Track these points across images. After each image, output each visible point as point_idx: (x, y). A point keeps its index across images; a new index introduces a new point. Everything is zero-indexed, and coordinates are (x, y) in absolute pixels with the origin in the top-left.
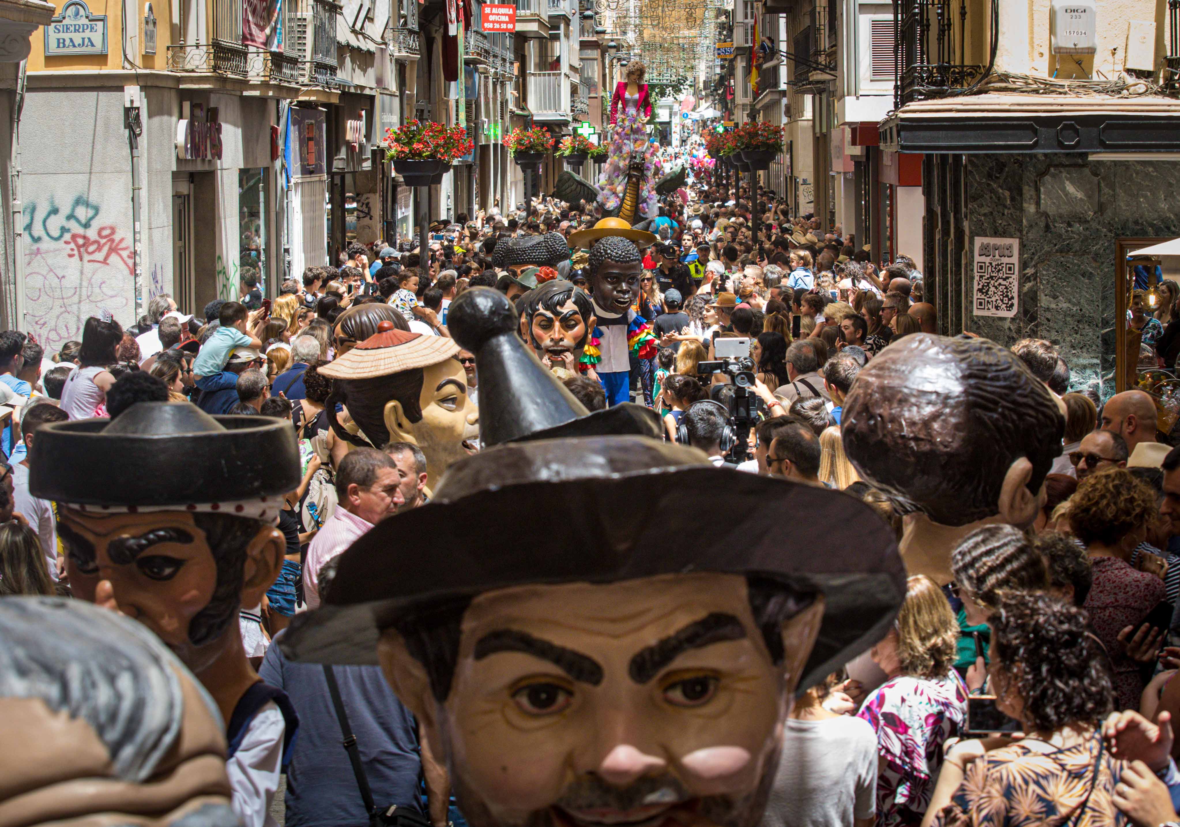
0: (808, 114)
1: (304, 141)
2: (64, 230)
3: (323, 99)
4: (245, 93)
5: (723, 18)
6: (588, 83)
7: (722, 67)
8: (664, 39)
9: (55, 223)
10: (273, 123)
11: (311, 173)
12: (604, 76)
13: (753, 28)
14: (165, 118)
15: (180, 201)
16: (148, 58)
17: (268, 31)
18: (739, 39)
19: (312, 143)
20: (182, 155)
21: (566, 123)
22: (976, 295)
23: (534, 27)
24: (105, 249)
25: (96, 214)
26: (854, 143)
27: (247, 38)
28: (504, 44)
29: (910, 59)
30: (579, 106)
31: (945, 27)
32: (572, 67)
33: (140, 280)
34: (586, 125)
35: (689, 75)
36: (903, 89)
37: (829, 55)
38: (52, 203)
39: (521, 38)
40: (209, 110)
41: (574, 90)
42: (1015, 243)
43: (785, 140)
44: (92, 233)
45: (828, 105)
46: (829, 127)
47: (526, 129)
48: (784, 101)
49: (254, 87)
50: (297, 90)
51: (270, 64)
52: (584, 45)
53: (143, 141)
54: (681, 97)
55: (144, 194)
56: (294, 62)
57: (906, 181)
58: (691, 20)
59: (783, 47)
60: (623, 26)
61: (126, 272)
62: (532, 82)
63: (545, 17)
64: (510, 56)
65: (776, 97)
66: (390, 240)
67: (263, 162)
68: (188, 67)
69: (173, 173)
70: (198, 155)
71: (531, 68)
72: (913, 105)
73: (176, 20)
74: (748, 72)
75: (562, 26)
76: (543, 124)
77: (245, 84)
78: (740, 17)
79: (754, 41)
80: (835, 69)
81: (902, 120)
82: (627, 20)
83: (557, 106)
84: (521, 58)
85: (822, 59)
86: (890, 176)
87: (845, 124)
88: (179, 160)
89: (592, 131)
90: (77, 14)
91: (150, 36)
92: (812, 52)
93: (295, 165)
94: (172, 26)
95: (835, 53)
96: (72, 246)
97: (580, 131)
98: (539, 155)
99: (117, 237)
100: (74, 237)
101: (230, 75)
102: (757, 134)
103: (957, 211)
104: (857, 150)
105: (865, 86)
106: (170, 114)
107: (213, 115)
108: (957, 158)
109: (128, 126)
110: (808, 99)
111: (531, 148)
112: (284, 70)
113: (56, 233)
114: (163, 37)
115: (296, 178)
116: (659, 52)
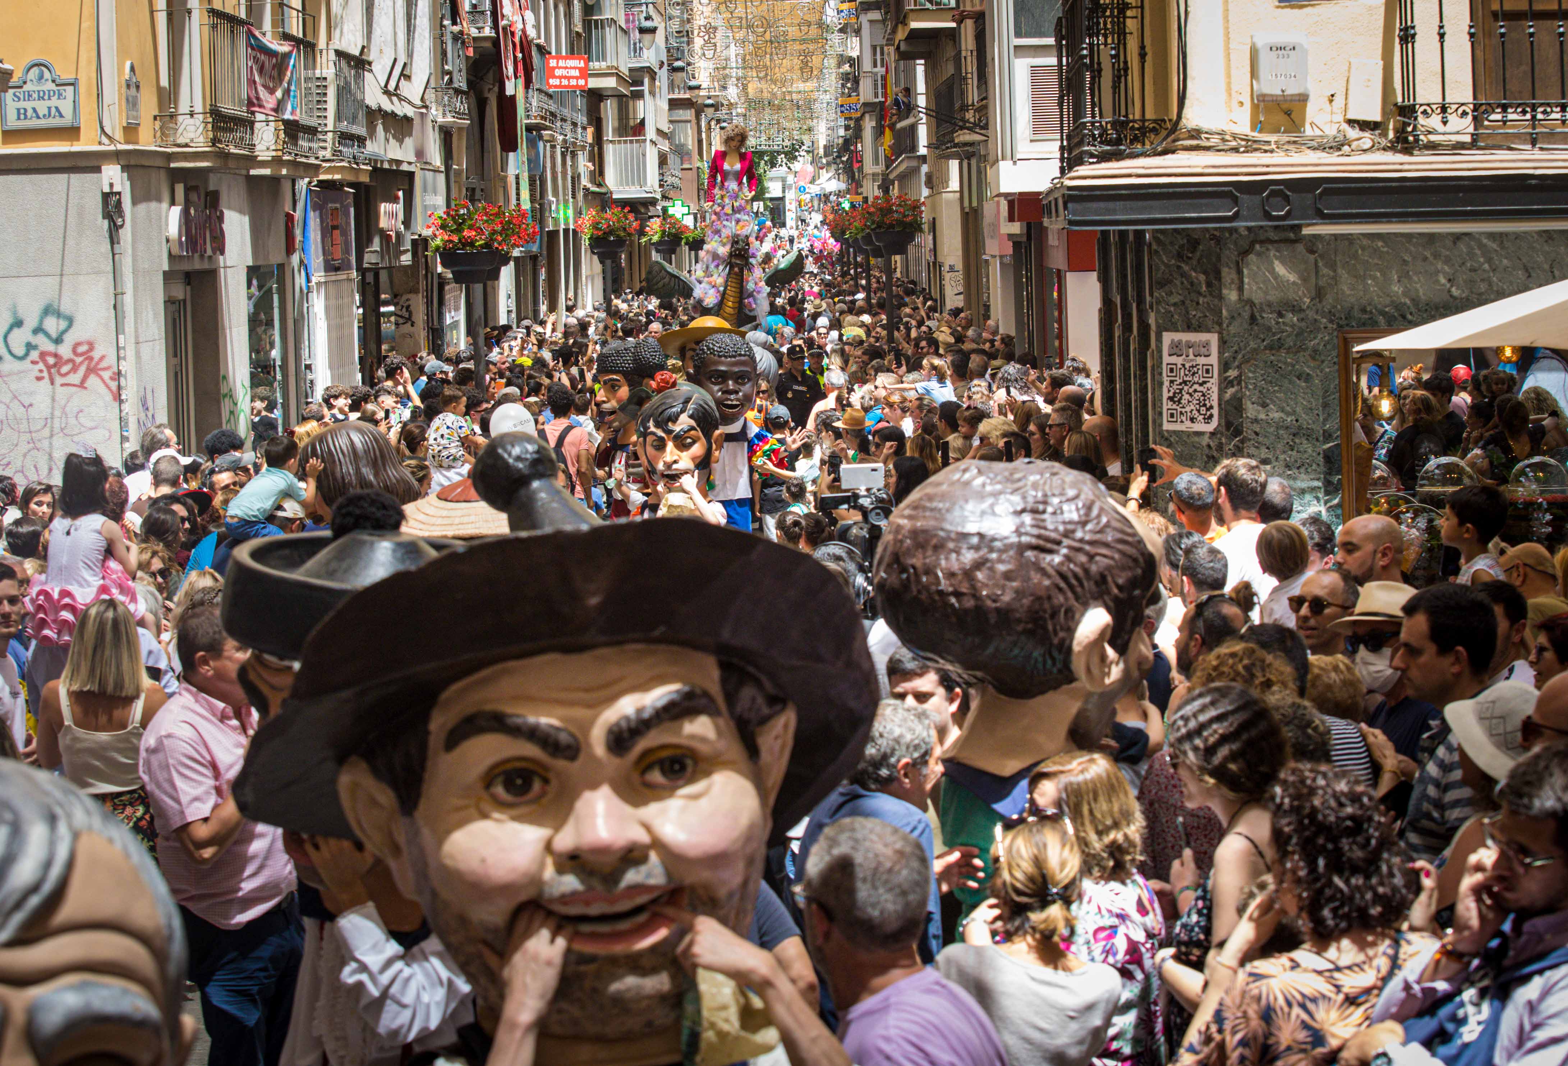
0: (954, 184)
1: (327, 231)
2: (30, 347)
3: (350, 178)
4: (253, 172)
5: (846, 68)
6: (680, 151)
7: (847, 128)
8: (774, 94)
9: (19, 339)
10: (288, 209)
11: (337, 269)
12: (700, 142)
13: (884, 78)
14: (154, 205)
15: (174, 308)
16: (131, 130)
17: (279, 94)
18: (866, 92)
19: (337, 233)
20: (176, 251)
21: (653, 202)
22: (1166, 405)
23: (610, 83)
24: (82, 370)
25: (70, 326)
26: (1011, 219)
27: (253, 103)
28: (574, 105)
29: (1078, 112)
30: (670, 180)
31: (1121, 73)
32: (659, 132)
33: (126, 407)
34: (678, 203)
35: (806, 139)
36: (1070, 150)
37: (978, 110)
38: (15, 313)
39: (595, 97)
40: (207, 194)
41: (663, 160)
42: (1213, 339)
43: (926, 217)
44: (65, 350)
45: (979, 172)
46: (980, 199)
47: (603, 209)
48: (925, 168)
49: (263, 164)
50: (318, 167)
51: (282, 135)
52: (674, 104)
53: (126, 234)
54: (796, 166)
55: (128, 300)
56: (312, 131)
57: (1078, 265)
58: (806, 70)
59: (922, 101)
60: (722, 79)
61: (109, 397)
62: (610, 152)
63: (624, 70)
64: (582, 119)
65: (914, 163)
66: (437, 350)
67: (276, 257)
68: (181, 140)
69: (165, 273)
70: (194, 251)
71: (609, 133)
72: (1082, 170)
73: (164, 82)
74: (879, 132)
75: (646, 81)
76: (624, 203)
77: (252, 160)
78: (867, 65)
79: (885, 95)
80: (986, 127)
81: (1070, 188)
82: (727, 71)
83: (641, 180)
84: (597, 122)
85: (970, 116)
86: (1057, 258)
87: (999, 195)
88: (170, 256)
89: (686, 210)
90: (41, 77)
91: (132, 103)
92: (957, 106)
93: (316, 260)
94: (160, 89)
95: (985, 107)
96: (41, 366)
97: (671, 211)
98: (620, 242)
99: (96, 355)
100: (43, 355)
101: (233, 150)
102: (890, 211)
103: (1140, 301)
104: (1016, 228)
105: (1024, 148)
106: (159, 200)
107: (212, 201)
108: (1139, 234)
109: (107, 215)
110: (954, 165)
111: (611, 232)
112: (300, 142)
113: (20, 351)
114: (148, 104)
115: (318, 276)
116: (767, 110)
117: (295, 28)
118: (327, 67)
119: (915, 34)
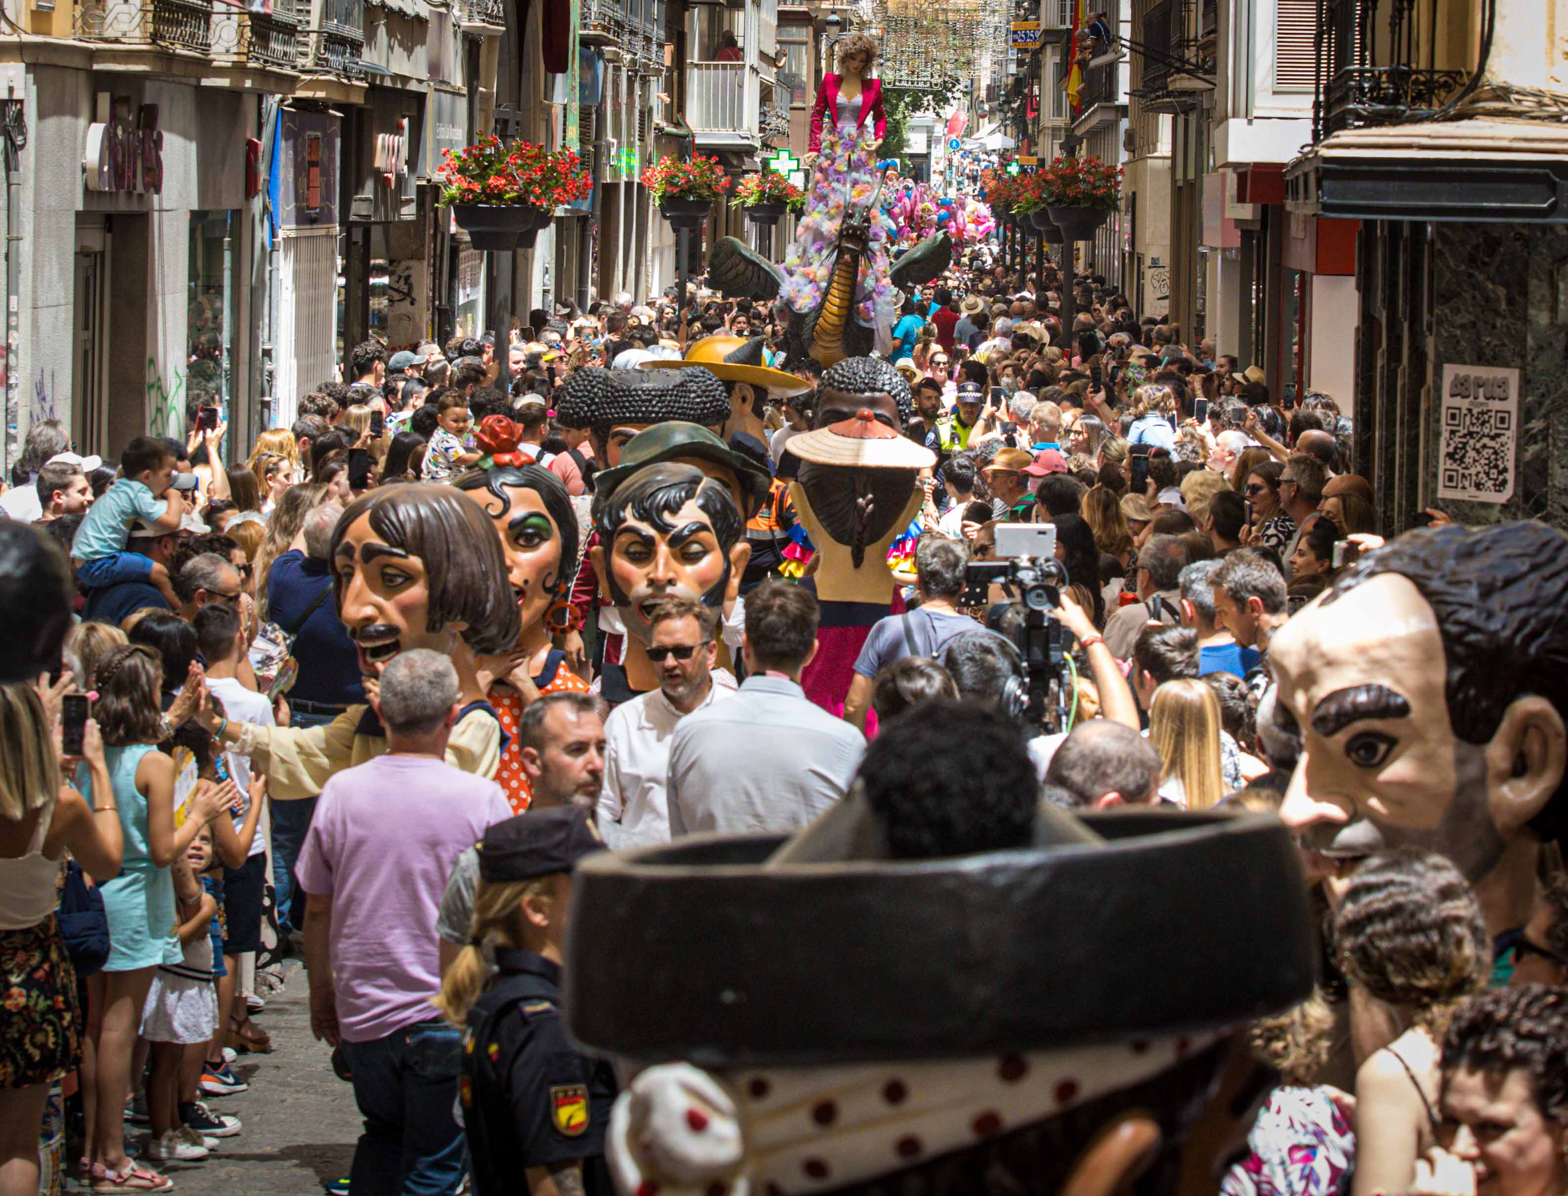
0: (1164, 147)
1: (302, 168)
3: (338, 97)
4: (205, 82)
6: (789, 82)
7: (1020, 63)
8: (923, 13)
10: (251, 135)
11: (313, 221)
14: (67, 120)
15: (88, 262)
16: (41, 16)
18: (1049, 15)
19: (315, 171)
20: (93, 184)
21: (750, 151)
22: (1444, 464)
26: (1241, 198)
28: (648, 12)
29: (1342, 56)
30: (774, 122)
32: (763, 56)
33: (15, 395)
34: (784, 155)
35: (963, 76)
36: (1328, 107)
37: (1203, 47)
40: (141, 108)
41: (766, 95)
42: (1512, 376)
43: (1123, 191)
45: (1199, 133)
46: (1199, 170)
47: (681, 158)
48: (1125, 124)
49: (220, 72)
50: (294, 80)
51: (248, 34)
52: (785, 19)
53: (27, 158)
54: (948, 112)
55: (26, 247)
56: (289, 31)
57: (1329, 266)
59: (1125, 31)
62: (695, 80)
64: (658, 33)
65: (1110, 116)
66: (443, 337)
67: (231, 200)
68: (109, 33)
69: (78, 213)
70: (120, 185)
71: (694, 55)
72: (1345, 136)
74: (1063, 72)
76: (710, 151)
77: (204, 66)
79: (1075, 21)
80: (1212, 71)
81: (1326, 160)
83: (735, 121)
84: (678, 37)
85: (1190, 54)
86: (1302, 256)
87: (1227, 165)
88: (88, 192)
89: (793, 165)
92: (1174, 40)
93: (286, 207)
95: (1213, 44)
97: (774, 165)
98: (702, 204)
101: (180, 51)
102: (1075, 180)
103: (1415, 318)
104: (1247, 212)
105: (1264, 102)
106: (76, 114)
107: (148, 119)
108: (1418, 228)
110: (1165, 121)
111: (691, 189)
112: (272, 45)
115: (287, 230)
116: (912, 33)
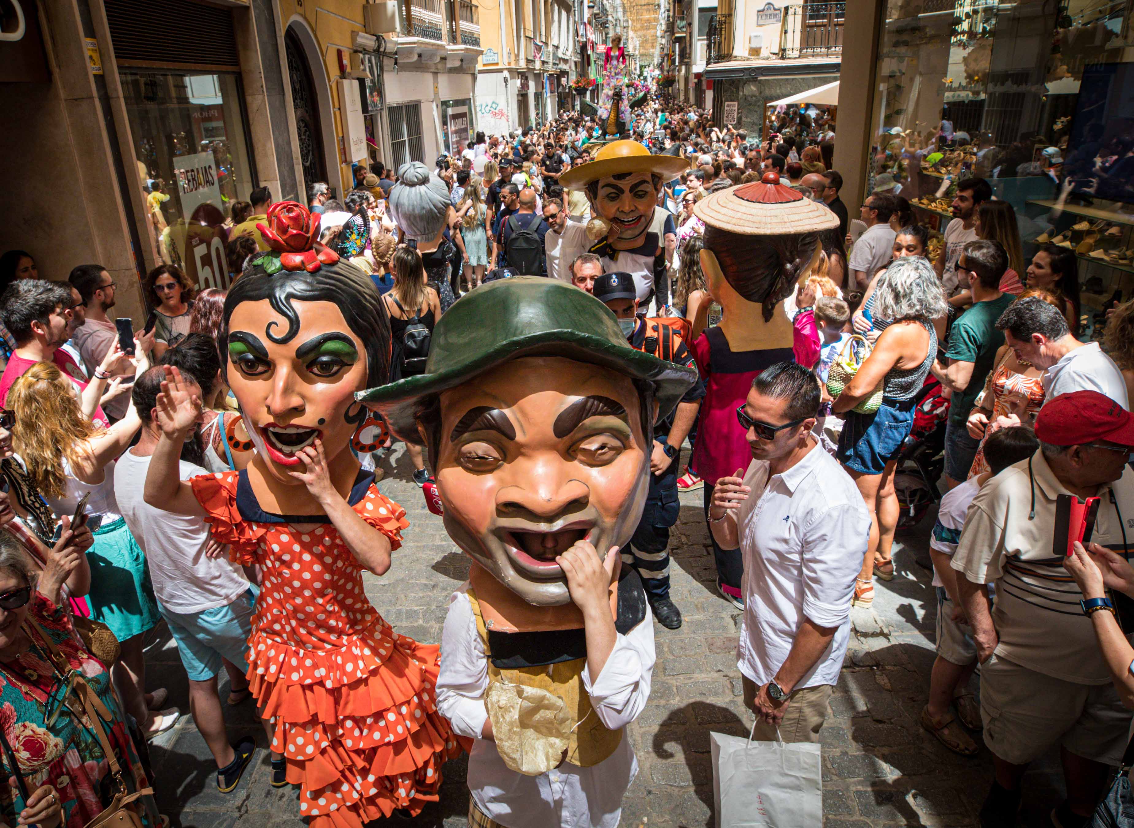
0: (683, 71)
1: (551, 84)
3: (555, 73)
4: (535, 72)
5: (661, 46)
9: (488, 109)
10: (542, 80)
11: (553, 93)
13: (670, 48)
14: (514, 79)
15: (519, 101)
16: (509, 63)
18: (666, 51)
19: (553, 85)
20: (519, 89)
22: (725, 118)
24: (500, 115)
25: (498, 106)
26: (695, 78)
27: (535, 57)
29: (710, 53)
31: (720, 43)
36: (708, 62)
38: (486, 103)
40: (525, 77)
42: (736, 103)
43: (677, 79)
44: (497, 111)
45: (689, 68)
46: (689, 74)
48: (677, 68)
49: (537, 70)
50: (549, 70)
51: (541, 64)
53: (509, 86)
55: (510, 100)
56: (547, 63)
57: (709, 88)
58: (653, 47)
59: (677, 53)
60: (635, 49)
61: (506, 121)
65: (675, 67)
67: (540, 90)
68: (520, 65)
69: (517, 94)
70: (523, 89)
72: (710, 66)
73: (516, 53)
74: (668, 60)
77: (535, 69)
78: (666, 45)
79: (670, 51)
80: (691, 58)
81: (707, 70)
85: (687, 55)
86: (704, 87)
87: (692, 73)
90: (490, 53)
91: (510, 57)
92: (685, 53)
93: (548, 91)
96: (492, 115)
99: (503, 112)
100: (492, 112)
101: (531, 67)
102: (669, 78)
103: (721, 95)
104: (696, 80)
105: (698, 62)
106: (516, 78)
107: (527, 78)
108: (720, 80)
109: (505, 82)
110: (683, 67)
112: (545, 65)
113: (488, 111)
114: (513, 57)
115: (549, 94)
117: (544, 40)
118: (550, 49)
119: (677, 38)
